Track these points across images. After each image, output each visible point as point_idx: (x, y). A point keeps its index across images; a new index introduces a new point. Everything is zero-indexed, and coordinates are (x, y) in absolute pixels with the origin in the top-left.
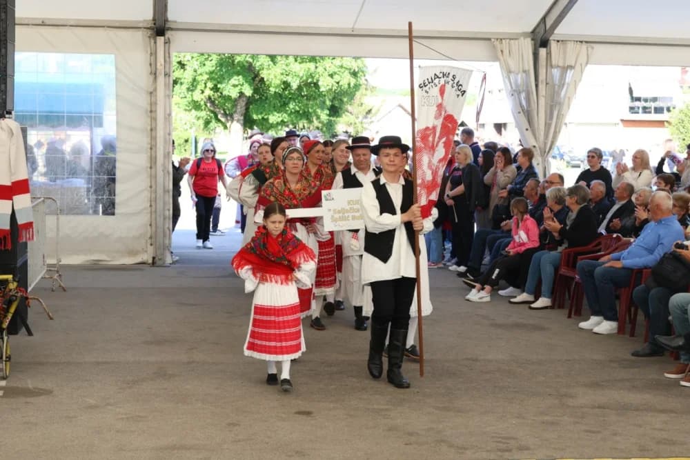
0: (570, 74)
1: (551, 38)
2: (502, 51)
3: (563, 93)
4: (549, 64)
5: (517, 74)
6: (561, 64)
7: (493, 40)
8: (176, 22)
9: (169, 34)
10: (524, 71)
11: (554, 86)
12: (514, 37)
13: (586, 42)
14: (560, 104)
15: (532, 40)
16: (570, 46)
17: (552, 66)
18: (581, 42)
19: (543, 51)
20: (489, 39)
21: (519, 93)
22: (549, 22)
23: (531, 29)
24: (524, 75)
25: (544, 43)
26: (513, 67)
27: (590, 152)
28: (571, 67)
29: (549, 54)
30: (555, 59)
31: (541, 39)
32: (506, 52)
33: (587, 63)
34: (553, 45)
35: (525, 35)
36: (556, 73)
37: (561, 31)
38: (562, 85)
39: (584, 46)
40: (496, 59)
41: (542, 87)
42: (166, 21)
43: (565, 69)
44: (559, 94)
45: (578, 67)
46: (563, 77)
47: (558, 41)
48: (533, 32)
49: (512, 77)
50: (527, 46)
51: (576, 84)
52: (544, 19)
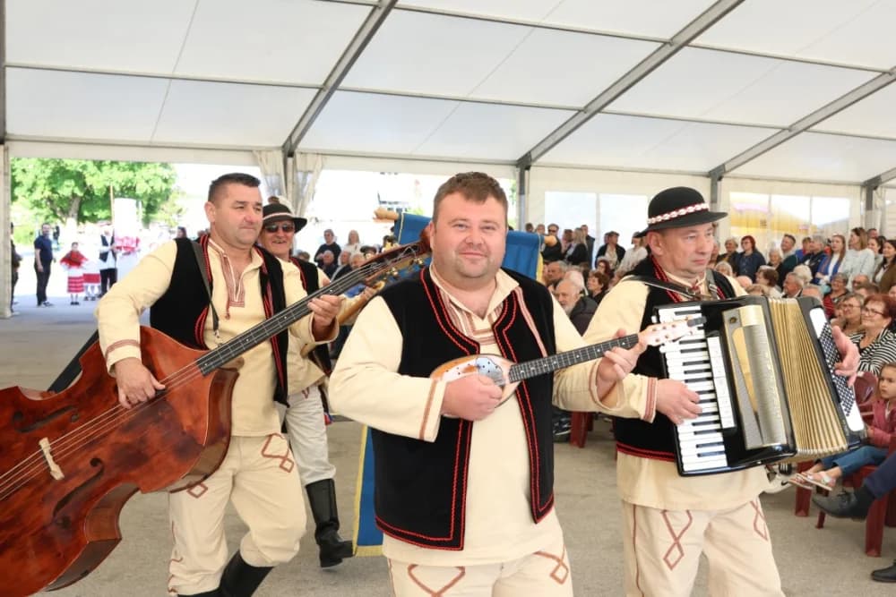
0: (310, 177)
1: (296, 151)
2: (261, 160)
3: (305, 190)
4: (295, 169)
5: (271, 175)
6: (304, 169)
7: (255, 152)
8: (12, 135)
9: (7, 144)
10: (278, 174)
11: (298, 185)
12: (269, 150)
13: (322, 154)
14: (303, 198)
15: (283, 151)
16: (309, 157)
17: (297, 171)
18: (318, 154)
19: (290, 160)
20: (251, 151)
21: (274, 190)
22: (294, 139)
23: (281, 144)
24: (277, 177)
25: (291, 154)
26: (269, 172)
27: (326, 232)
28: (311, 172)
29: (295, 163)
30: (299, 166)
31: (289, 152)
32: (264, 160)
33: (322, 168)
34: (298, 156)
35: (277, 148)
36: (300, 175)
37: (302, 146)
38: (304, 185)
39: (320, 157)
40: (257, 165)
41: (290, 185)
42: (5, 133)
43: (306, 173)
44: (302, 190)
45: (315, 172)
46: (305, 178)
47: (302, 153)
48: (284, 146)
49: (269, 178)
50: (279, 156)
51: (314, 182)
52: (290, 137)
